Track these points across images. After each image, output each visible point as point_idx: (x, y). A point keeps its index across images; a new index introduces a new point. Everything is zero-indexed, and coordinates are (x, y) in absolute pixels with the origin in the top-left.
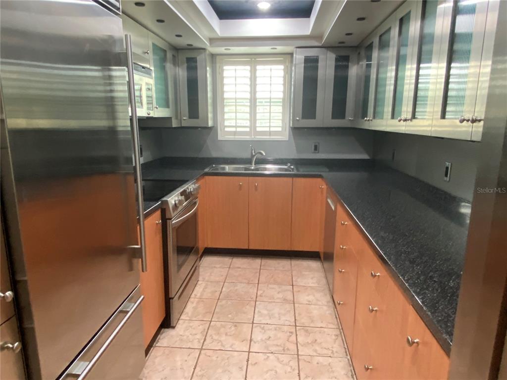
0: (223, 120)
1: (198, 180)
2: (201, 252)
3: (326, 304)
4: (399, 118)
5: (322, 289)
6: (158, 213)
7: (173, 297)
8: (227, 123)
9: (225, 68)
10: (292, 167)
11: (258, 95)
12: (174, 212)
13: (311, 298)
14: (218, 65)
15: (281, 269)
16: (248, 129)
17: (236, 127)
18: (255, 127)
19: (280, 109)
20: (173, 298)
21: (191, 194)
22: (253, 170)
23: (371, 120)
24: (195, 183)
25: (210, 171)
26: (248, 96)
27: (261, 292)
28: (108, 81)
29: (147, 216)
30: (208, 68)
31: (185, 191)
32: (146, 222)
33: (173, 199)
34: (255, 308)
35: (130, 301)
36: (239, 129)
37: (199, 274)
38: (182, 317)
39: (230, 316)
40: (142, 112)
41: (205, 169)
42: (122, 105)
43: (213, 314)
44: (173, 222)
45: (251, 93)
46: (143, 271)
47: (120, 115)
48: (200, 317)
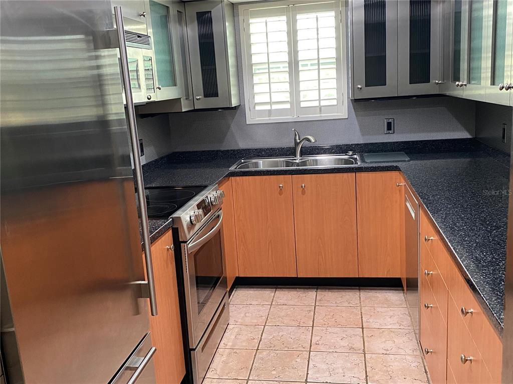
0: (253, 96)
1: (220, 183)
2: (230, 284)
3: (410, 352)
4: (501, 85)
5: (407, 331)
6: (169, 234)
7: (194, 348)
8: (258, 99)
9: (251, 21)
10: (355, 156)
11: (301, 56)
12: (189, 232)
13: (389, 345)
14: (241, 18)
15: (346, 304)
16: (288, 106)
17: (271, 103)
18: (299, 102)
19: (333, 73)
20: (194, 350)
21: (212, 204)
22: (298, 165)
23: (465, 85)
24: (216, 190)
25: (237, 170)
26: (286, 58)
27: (318, 338)
28: (93, 54)
29: (153, 240)
30: (227, 24)
31: (203, 201)
32: (153, 248)
33: (187, 214)
34: (309, 361)
35: (138, 355)
36: (275, 107)
37: (228, 316)
38: (208, 376)
39: (274, 372)
40: (140, 97)
41: (230, 167)
42: (112, 84)
43: (251, 370)
44: (190, 246)
45: (290, 53)
46: (152, 315)
47: (111, 99)
48: (233, 375)
